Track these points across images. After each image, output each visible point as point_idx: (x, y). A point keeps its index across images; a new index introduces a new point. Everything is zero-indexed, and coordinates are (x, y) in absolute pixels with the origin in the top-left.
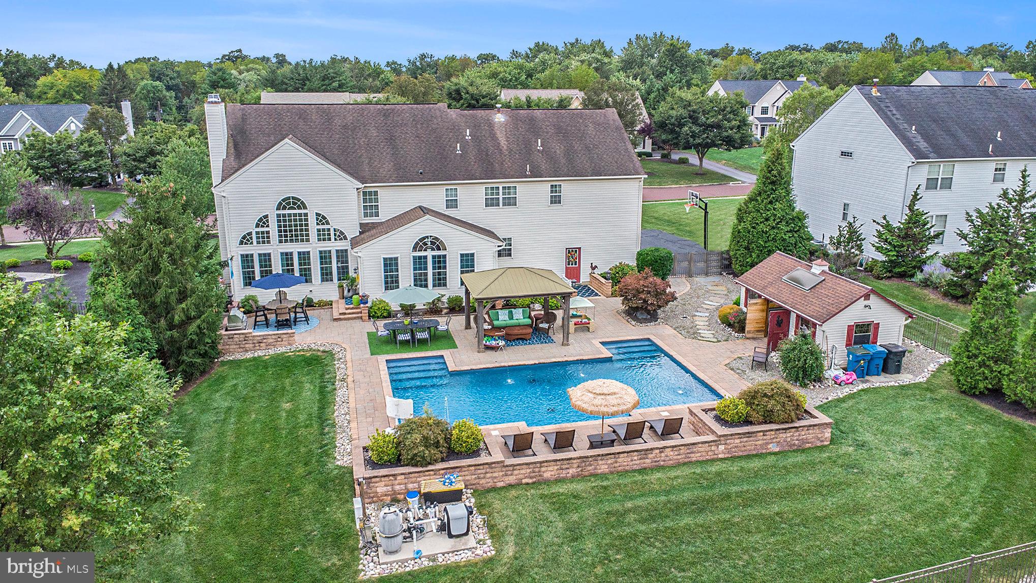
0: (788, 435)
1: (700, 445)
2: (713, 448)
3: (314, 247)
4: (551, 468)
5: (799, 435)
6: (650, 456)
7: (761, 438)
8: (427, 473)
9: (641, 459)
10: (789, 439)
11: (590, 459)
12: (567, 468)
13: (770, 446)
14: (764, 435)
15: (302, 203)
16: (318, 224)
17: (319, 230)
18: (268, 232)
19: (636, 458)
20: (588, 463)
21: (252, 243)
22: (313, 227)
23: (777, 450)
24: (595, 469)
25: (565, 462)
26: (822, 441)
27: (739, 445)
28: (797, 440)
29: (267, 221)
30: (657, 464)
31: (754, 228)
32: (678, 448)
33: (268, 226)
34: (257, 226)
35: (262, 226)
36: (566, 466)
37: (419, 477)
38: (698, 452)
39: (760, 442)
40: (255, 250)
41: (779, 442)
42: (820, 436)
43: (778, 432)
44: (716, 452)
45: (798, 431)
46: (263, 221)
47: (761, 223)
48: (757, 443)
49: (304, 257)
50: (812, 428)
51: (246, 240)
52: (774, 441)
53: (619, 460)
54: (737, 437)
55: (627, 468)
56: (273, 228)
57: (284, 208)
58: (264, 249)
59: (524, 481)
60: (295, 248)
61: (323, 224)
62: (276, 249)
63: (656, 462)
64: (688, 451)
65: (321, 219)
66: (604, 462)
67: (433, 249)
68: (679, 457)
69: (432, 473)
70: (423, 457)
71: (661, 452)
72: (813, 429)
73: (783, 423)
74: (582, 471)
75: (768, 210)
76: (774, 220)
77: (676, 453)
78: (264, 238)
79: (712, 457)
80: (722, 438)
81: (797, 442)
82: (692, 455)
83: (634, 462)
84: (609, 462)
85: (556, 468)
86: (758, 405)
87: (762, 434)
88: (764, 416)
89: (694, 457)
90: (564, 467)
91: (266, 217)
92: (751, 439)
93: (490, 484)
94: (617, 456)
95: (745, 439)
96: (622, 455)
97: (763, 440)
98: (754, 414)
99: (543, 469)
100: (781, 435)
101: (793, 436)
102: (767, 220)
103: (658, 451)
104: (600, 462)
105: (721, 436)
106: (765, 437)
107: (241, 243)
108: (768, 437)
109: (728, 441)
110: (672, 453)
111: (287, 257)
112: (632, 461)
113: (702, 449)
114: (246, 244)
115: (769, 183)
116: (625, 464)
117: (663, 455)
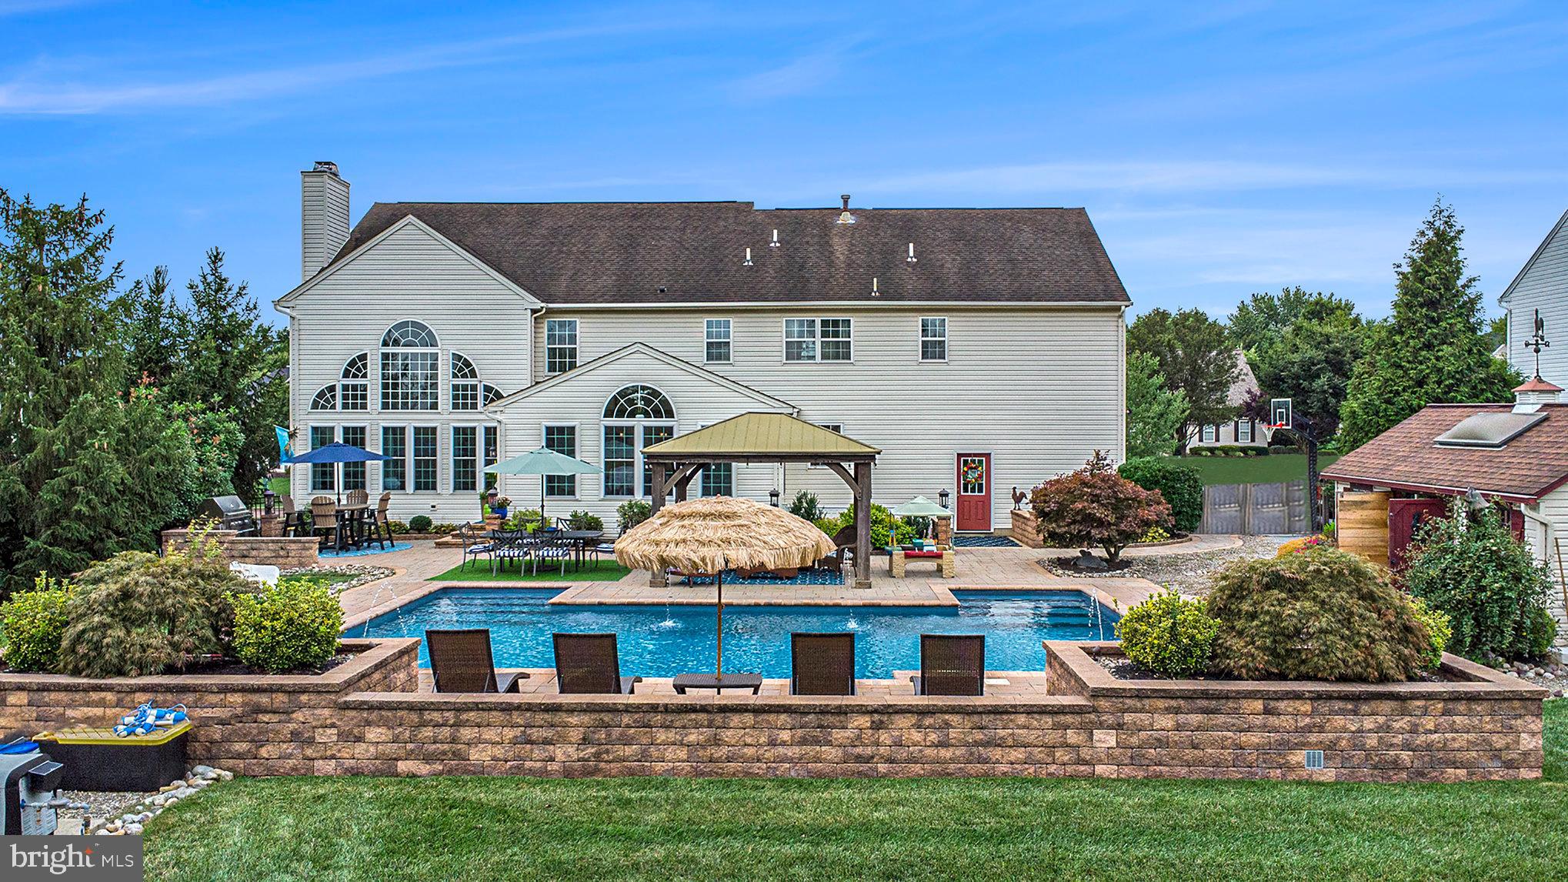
0: (1369, 723)
1: (1022, 719)
2: (1072, 737)
3: (445, 420)
4: (489, 734)
5: (1414, 730)
6: (838, 735)
7: (1259, 720)
8: (95, 696)
9: (803, 742)
10: (1372, 741)
11: (626, 719)
12: (547, 742)
13: (1298, 757)
14: (1267, 711)
15: (430, 334)
16: (455, 376)
17: (456, 388)
18: (364, 388)
19: (785, 735)
20: (616, 732)
21: (333, 407)
22: (445, 382)
23: (1329, 775)
24: (644, 756)
25: (540, 718)
26: (1509, 765)
27: (1174, 736)
28: (1406, 746)
29: (365, 366)
30: (864, 767)
31: (1388, 401)
32: (939, 719)
33: (365, 376)
34: (346, 374)
35: (355, 376)
36: (548, 733)
37: (71, 705)
38: (1016, 745)
39: (1254, 738)
40: (338, 420)
41: (1332, 746)
42: (1499, 741)
43: (1324, 707)
44: (1085, 753)
45: (1404, 713)
46: (356, 366)
47: (1404, 390)
48: (1244, 738)
49: (426, 438)
50: (1461, 707)
51: (323, 399)
52: (1313, 738)
53: (727, 735)
54: (1161, 704)
55: (758, 768)
56: (373, 381)
57: (396, 343)
58: (354, 419)
59: (402, 766)
60: (409, 420)
61: (464, 376)
62: (374, 420)
63: (859, 758)
64: (979, 736)
65: (463, 366)
66: (671, 735)
67: (647, 415)
68: (945, 753)
69: (110, 696)
70: (97, 646)
71: (877, 726)
72: (1470, 713)
73: (1343, 679)
74: (597, 756)
75: (1421, 363)
76: (1439, 383)
77: (933, 737)
78: (355, 398)
79: (1070, 769)
80: (1103, 703)
81: (1405, 756)
82: (996, 753)
83: (781, 750)
84: (692, 738)
85: (509, 733)
86: (1253, 616)
87: (1259, 705)
88: (1273, 653)
89: (1005, 759)
90: (535, 733)
91: (363, 357)
92: (1221, 719)
93: (291, 762)
94: (718, 719)
95: (1195, 719)
96: (735, 719)
97: (1264, 728)
98: (1236, 643)
99: (467, 733)
100: (1339, 721)
101: (1388, 728)
102: (1420, 383)
103: (864, 721)
104: (661, 736)
105: (1097, 694)
106: (1273, 720)
107: (315, 405)
108: (1286, 722)
109: (1128, 718)
110: (917, 736)
111: (393, 436)
112: (773, 743)
113: (1031, 736)
114: (324, 407)
115: (1422, 306)
116: (749, 751)
117: (884, 736)
